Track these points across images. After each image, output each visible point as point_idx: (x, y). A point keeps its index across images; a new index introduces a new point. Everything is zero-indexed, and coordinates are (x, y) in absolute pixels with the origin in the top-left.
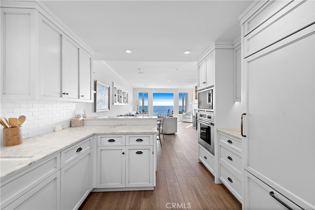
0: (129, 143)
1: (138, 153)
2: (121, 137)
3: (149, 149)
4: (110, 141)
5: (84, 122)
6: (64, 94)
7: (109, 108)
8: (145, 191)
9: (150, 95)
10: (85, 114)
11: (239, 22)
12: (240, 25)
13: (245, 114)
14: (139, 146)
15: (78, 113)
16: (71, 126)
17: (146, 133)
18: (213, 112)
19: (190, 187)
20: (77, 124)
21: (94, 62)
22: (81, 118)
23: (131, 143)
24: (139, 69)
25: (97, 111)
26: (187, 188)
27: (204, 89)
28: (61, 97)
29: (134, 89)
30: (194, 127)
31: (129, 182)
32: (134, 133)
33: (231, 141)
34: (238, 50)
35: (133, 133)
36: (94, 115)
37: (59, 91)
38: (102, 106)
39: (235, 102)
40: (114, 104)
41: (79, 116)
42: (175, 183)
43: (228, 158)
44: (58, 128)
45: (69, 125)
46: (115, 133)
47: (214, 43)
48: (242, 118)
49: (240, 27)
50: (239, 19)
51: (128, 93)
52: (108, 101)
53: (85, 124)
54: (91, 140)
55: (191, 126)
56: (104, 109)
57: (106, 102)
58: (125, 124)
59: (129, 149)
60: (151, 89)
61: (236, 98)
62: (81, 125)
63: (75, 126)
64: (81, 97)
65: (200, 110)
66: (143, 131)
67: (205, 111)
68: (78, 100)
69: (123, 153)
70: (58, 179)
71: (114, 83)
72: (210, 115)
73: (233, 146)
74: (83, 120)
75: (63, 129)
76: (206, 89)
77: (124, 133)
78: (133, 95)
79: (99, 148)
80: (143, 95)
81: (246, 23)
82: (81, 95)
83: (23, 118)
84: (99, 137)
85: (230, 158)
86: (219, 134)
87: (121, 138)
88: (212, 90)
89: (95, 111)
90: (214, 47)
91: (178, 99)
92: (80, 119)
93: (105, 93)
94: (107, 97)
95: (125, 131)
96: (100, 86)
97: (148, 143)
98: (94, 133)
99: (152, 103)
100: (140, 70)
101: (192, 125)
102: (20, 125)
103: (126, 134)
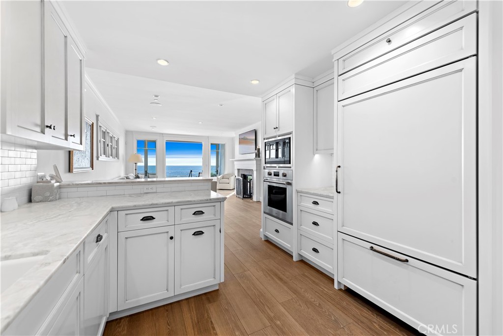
0: (181, 219)
1: (196, 234)
2: (167, 210)
3: (214, 226)
4: (145, 219)
6: (47, 127)
7: (92, 166)
8: (205, 294)
9: (161, 145)
10: (58, 176)
11: (332, 57)
12: (333, 60)
13: (339, 167)
14: (198, 223)
16: (30, 201)
17: (210, 199)
18: (290, 167)
19: (267, 272)
20: (48, 194)
22: (57, 183)
23: (184, 220)
24: (156, 96)
25: (74, 170)
26: (264, 274)
27: (276, 137)
28: (43, 132)
29: (128, 133)
30: (238, 196)
31: (181, 286)
32: (191, 201)
33: (317, 202)
34: (319, 89)
35: (188, 201)
37: (39, 122)
38: (81, 162)
39: (314, 155)
40: (100, 159)
41: (42, 180)
42: (245, 273)
43: (313, 223)
45: (26, 198)
46: (157, 204)
47: (293, 76)
48: (337, 171)
49: (333, 63)
50: (332, 54)
51: (118, 139)
52: (89, 151)
53: (64, 195)
55: (234, 195)
56: (84, 167)
57: (87, 153)
58: (155, 191)
59: (181, 230)
60: (162, 134)
61: (317, 150)
62: (57, 197)
63: (45, 200)
64: (69, 138)
65: (267, 167)
66: (205, 198)
67: (276, 167)
69: (171, 238)
71: (99, 118)
72: (285, 172)
73: (320, 208)
74: (60, 187)
76: (279, 136)
77: (172, 203)
78: (126, 144)
79: (122, 236)
80: (146, 146)
81: (340, 61)
82: (69, 133)
84: (122, 213)
85: (315, 224)
86: (299, 196)
87: (166, 212)
88: (290, 138)
89: (70, 170)
90: (293, 82)
91: (210, 154)
92: (56, 185)
94: (89, 142)
95: (175, 200)
98: (112, 208)
99: (164, 162)
100: (156, 98)
101: (235, 192)
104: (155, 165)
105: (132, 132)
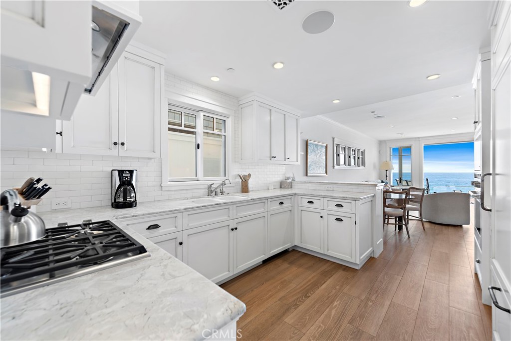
0: (328, 207)
1: (338, 219)
2: (320, 199)
3: (351, 218)
4: (309, 202)
5: (292, 184)
6: (272, 157)
7: (326, 172)
10: (294, 177)
14: (339, 212)
15: (288, 176)
16: (281, 188)
17: (346, 197)
20: (286, 185)
21: (302, 121)
22: (290, 180)
23: (330, 208)
24: (373, 112)
25: (309, 175)
28: (271, 160)
29: (381, 143)
31: (328, 250)
36: (305, 179)
37: (269, 155)
38: (316, 170)
40: (335, 168)
41: (288, 178)
42: (396, 276)
44: (271, 187)
45: (279, 186)
46: (314, 195)
51: (364, 150)
52: (324, 163)
53: (293, 186)
54: (292, 199)
56: (320, 173)
59: (328, 214)
60: (419, 138)
62: (289, 187)
63: (284, 188)
64: (287, 160)
66: (343, 196)
68: (285, 163)
69: (321, 217)
70: (266, 217)
71: (335, 139)
74: (291, 183)
75: (274, 189)
77: (322, 195)
78: (380, 153)
82: (287, 157)
83: (250, 175)
84: (300, 197)
89: (307, 175)
92: (288, 181)
93: (320, 154)
94: (324, 157)
95: (324, 194)
96: (312, 146)
97: (349, 210)
98: (296, 193)
102: (248, 180)
103: (325, 197)
104: (410, 172)
105: (385, 141)
